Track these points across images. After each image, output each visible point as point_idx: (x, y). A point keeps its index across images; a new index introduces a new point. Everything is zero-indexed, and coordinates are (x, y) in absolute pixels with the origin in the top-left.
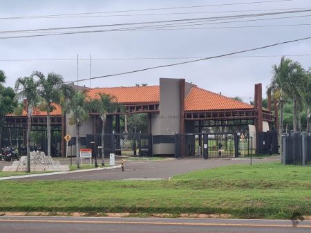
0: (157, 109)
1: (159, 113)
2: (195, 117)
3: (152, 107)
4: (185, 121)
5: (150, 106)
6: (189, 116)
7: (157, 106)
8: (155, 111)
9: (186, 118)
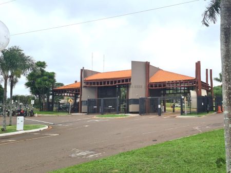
0: (130, 81)
1: (131, 84)
2: (156, 86)
3: (127, 80)
5: (126, 80)
6: (152, 86)
7: (130, 79)
8: (128, 83)
9: (150, 88)
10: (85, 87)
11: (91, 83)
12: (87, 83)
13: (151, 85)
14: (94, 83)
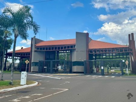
0: (74, 47)
1: (75, 49)
3: (72, 47)
4: (89, 54)
7: (74, 46)
8: (73, 48)
9: (90, 53)
10: (35, 51)
11: (41, 49)
12: (38, 48)
13: (91, 51)
14: (44, 49)
